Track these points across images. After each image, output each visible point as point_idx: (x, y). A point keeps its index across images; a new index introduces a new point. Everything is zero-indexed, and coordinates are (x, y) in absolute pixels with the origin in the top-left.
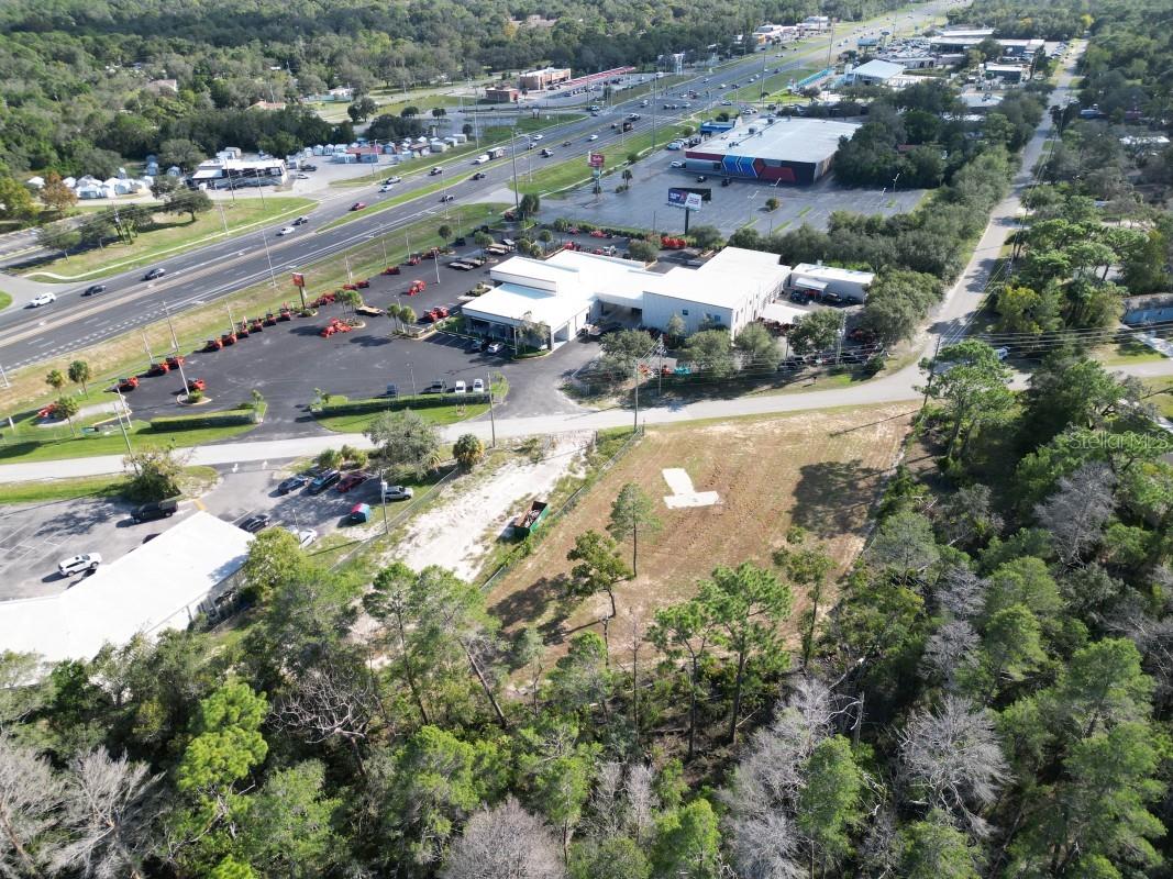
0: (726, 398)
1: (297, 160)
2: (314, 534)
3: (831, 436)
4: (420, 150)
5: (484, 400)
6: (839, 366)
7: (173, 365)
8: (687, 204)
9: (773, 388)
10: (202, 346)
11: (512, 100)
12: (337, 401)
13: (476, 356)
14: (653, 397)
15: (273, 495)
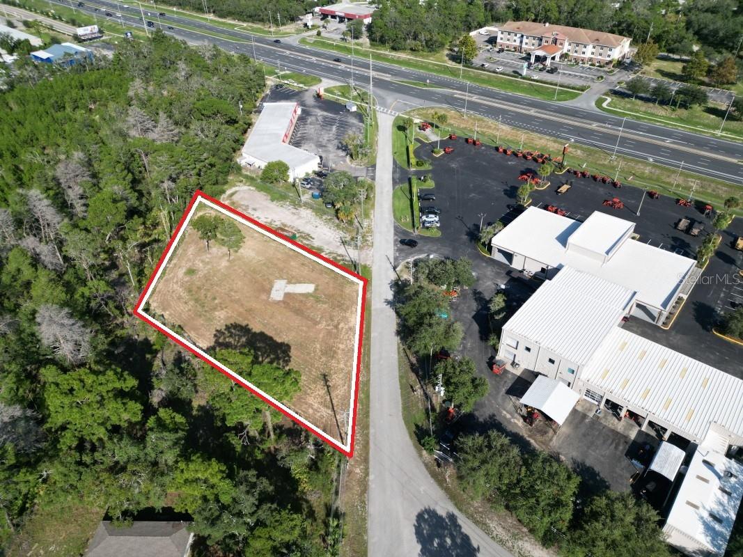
3: (325, 375)
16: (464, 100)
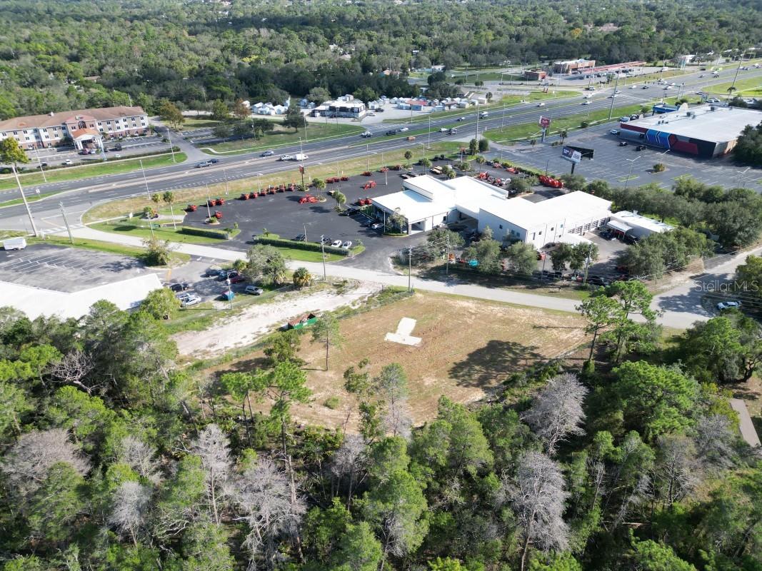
0: (489, 286)
1: (376, 105)
2: (199, 299)
3: (535, 327)
4: (449, 106)
5: (344, 254)
6: (584, 284)
7: (218, 203)
8: (573, 158)
9: (527, 288)
10: (239, 196)
11: (540, 78)
12: (273, 237)
13: (365, 229)
14: (442, 275)
15: (202, 276)
16: (145, 184)
